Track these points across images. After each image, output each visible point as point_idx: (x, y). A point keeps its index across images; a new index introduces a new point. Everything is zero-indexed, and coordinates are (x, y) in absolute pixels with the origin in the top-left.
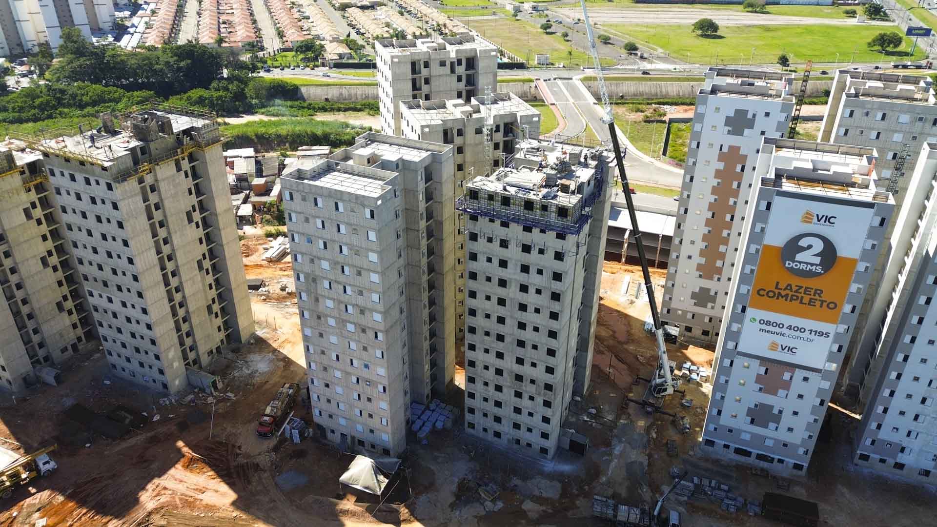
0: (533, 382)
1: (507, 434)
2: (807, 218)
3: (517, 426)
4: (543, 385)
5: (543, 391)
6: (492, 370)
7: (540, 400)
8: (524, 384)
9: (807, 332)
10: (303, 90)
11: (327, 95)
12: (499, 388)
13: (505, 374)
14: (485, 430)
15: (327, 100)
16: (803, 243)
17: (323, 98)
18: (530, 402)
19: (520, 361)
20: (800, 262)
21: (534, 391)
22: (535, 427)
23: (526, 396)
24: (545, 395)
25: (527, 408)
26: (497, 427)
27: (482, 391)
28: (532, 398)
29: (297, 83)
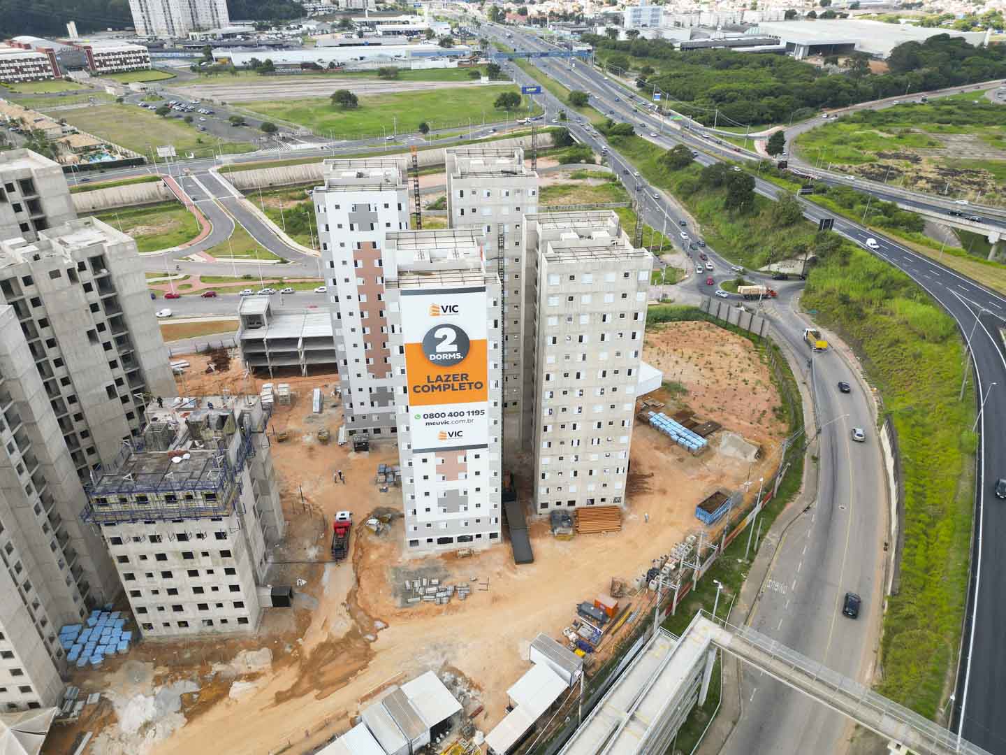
0: (205, 554)
1: (195, 619)
2: (435, 311)
3: (203, 607)
4: (218, 554)
5: (221, 560)
6: (152, 559)
7: (220, 571)
9: (466, 415)
12: (167, 575)
13: (168, 556)
14: (167, 625)
16: (439, 334)
18: (210, 576)
20: (442, 353)
26: (180, 616)
28: (210, 572)
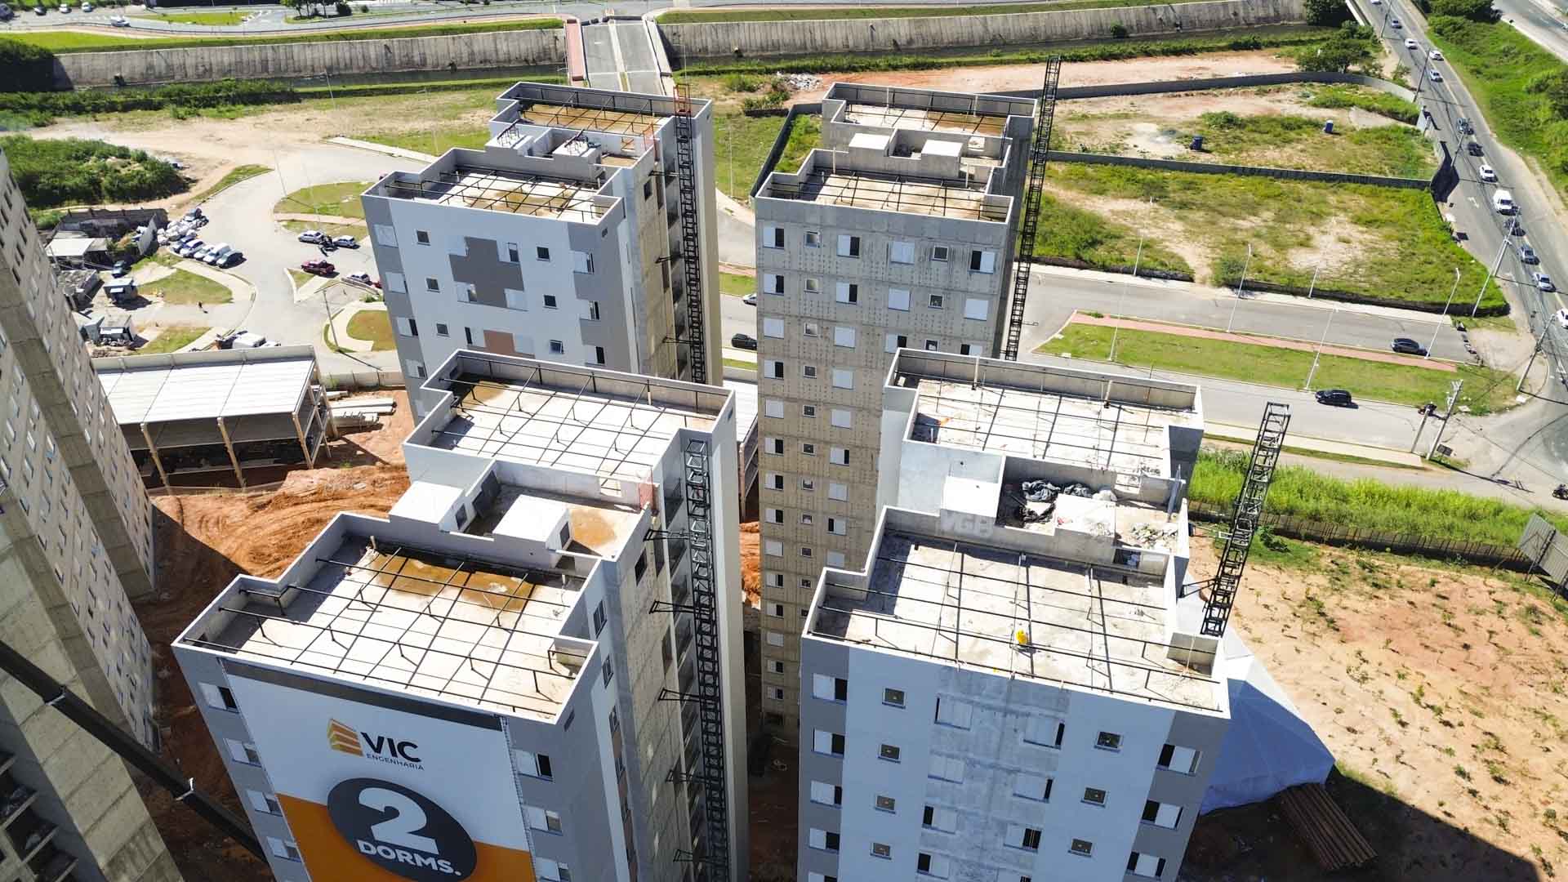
2: (343, 740)
10: (65, 60)
11: (119, 69)
15: (119, 81)
16: (371, 800)
17: (111, 77)
20: (392, 846)
29: (49, 46)
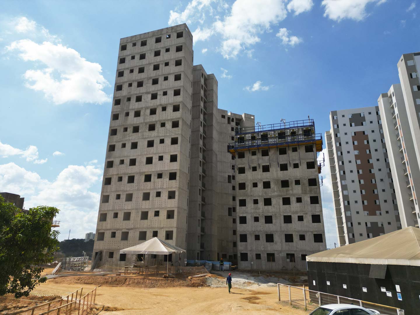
0: (297, 182)
1: (281, 252)
3: (289, 238)
4: (306, 182)
5: (308, 188)
6: (260, 185)
7: (307, 199)
8: (290, 188)
12: (268, 202)
13: (272, 185)
14: (258, 256)
18: (299, 204)
19: (284, 167)
21: (300, 192)
22: (306, 232)
23: (293, 200)
24: (311, 191)
25: (296, 212)
26: (270, 248)
27: (253, 211)
28: (299, 200)
